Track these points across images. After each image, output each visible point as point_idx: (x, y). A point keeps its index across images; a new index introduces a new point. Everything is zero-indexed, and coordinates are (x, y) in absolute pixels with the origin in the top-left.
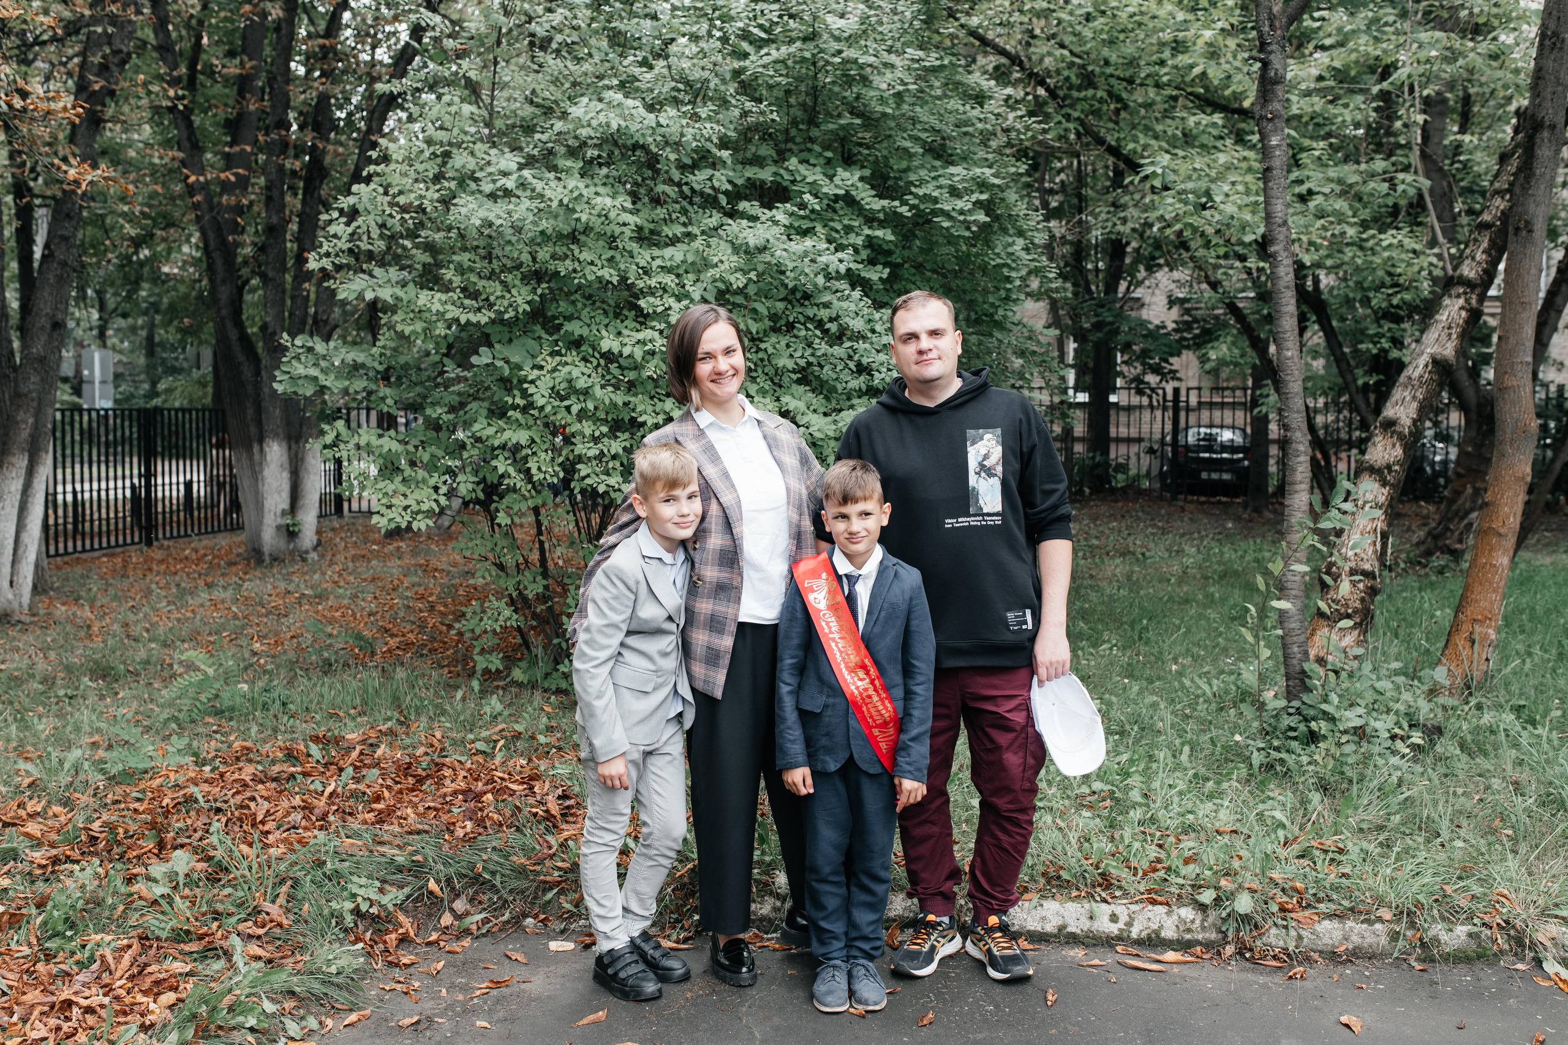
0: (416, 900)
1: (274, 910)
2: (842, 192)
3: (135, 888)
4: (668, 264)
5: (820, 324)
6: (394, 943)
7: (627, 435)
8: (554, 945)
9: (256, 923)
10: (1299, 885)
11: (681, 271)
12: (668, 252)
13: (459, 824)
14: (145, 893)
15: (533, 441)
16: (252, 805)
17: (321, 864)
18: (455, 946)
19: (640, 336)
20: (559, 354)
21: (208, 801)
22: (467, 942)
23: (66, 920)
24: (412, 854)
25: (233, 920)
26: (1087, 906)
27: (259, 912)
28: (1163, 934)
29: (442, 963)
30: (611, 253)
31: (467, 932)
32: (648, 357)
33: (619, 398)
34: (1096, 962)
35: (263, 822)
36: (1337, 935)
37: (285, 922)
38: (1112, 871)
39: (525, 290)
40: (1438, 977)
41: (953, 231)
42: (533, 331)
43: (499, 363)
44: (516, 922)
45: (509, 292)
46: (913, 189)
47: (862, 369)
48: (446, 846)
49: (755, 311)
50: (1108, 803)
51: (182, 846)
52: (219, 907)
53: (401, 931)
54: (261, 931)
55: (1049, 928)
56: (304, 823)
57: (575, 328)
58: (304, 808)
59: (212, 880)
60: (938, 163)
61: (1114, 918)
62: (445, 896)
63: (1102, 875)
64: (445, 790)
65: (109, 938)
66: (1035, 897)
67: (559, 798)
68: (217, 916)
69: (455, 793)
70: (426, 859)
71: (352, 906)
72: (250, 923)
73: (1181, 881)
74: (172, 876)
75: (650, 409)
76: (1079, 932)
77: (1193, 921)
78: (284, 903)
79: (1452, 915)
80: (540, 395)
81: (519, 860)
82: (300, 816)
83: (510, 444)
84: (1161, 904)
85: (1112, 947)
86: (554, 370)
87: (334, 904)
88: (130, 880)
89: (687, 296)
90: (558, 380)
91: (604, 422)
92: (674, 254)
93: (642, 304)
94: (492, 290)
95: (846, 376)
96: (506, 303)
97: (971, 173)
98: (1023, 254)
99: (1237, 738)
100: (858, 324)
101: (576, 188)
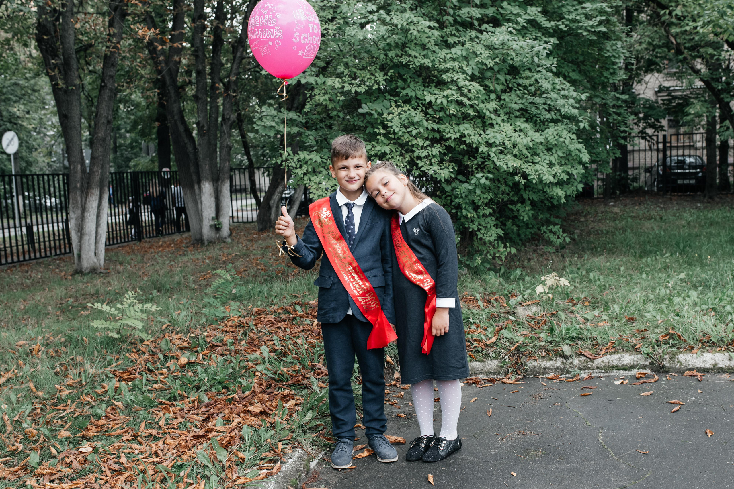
2: (532, 18)
4: (454, 56)
5: (525, 87)
7: (439, 145)
11: (460, 60)
12: (453, 50)
15: (392, 151)
19: (445, 93)
20: (400, 106)
30: (425, 52)
32: (449, 104)
33: (436, 127)
39: (382, 74)
41: (588, 37)
43: (373, 112)
45: (374, 75)
46: (566, 16)
47: (552, 108)
49: (497, 79)
50: (714, 314)
57: (409, 92)
60: (577, 3)
62: (395, 364)
72: (312, 373)
75: (452, 131)
80: (395, 127)
83: (379, 153)
86: (399, 114)
89: (464, 72)
90: (403, 119)
91: (427, 139)
92: (457, 51)
93: (444, 77)
94: (364, 75)
95: (544, 113)
96: (373, 81)
97: (595, 6)
98: (621, 49)
100: (547, 86)
101: (410, 18)
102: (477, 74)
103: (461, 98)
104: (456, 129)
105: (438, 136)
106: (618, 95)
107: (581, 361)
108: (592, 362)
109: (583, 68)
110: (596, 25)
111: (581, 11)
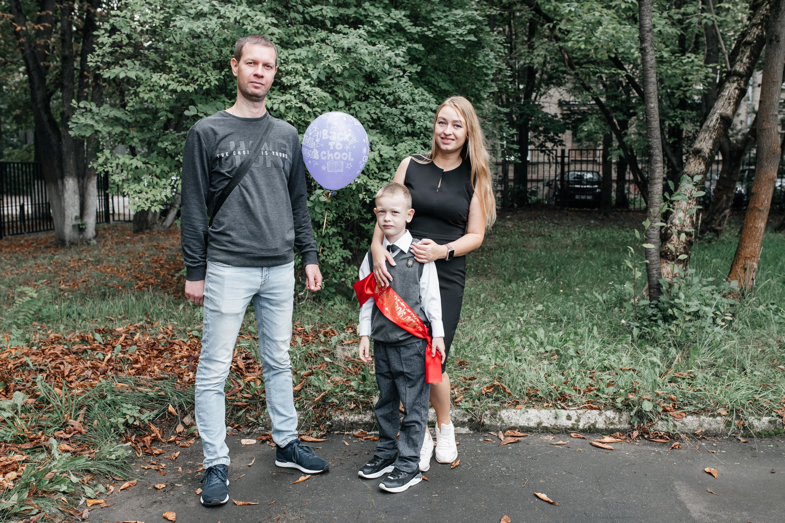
0: (161, 418)
1: (76, 424)
2: (395, 22)
4: (298, 58)
5: (383, 96)
6: (149, 442)
8: (244, 442)
9: (65, 431)
10: (673, 396)
11: (305, 63)
12: (297, 51)
13: (186, 374)
16: (62, 367)
17: (104, 397)
18: (186, 443)
19: (284, 98)
21: (35, 365)
22: (192, 441)
24: (158, 391)
25: (51, 430)
26: (553, 411)
27: (67, 425)
28: (597, 426)
29: (178, 453)
31: (192, 435)
32: (288, 110)
34: (561, 442)
35: (68, 376)
36: (696, 424)
37: (83, 430)
38: (567, 392)
39: (215, 72)
40: (755, 446)
41: (457, 46)
42: (221, 98)
45: (206, 74)
46: (434, 23)
47: (408, 121)
48: (179, 387)
49: (348, 86)
50: (556, 357)
51: (20, 390)
52: (43, 423)
53: (153, 435)
54: (69, 436)
55: (532, 424)
56: (93, 376)
58: (92, 368)
59: (38, 408)
60: (447, 9)
61: (569, 418)
62: (179, 415)
63: (560, 394)
64: (176, 356)
66: (524, 407)
67: (244, 359)
68: (42, 427)
69: (182, 358)
70: (167, 394)
71: (124, 420)
72: (62, 432)
73: (605, 396)
74: (14, 408)
76: (549, 426)
77: (614, 418)
78: (82, 420)
79: (760, 411)
82: (90, 373)
84: (595, 409)
85: (568, 434)
87: (112, 420)
89: (309, 76)
92: (302, 52)
93: (284, 79)
94: (195, 72)
95: (399, 124)
96: (204, 80)
97: (466, 14)
98: (494, 61)
99: (623, 321)
100: (405, 96)
101: (244, 11)
102: (323, 79)
103: (300, 105)
106: (499, 108)
109: (455, 78)
110: (466, 34)
111: (450, 18)
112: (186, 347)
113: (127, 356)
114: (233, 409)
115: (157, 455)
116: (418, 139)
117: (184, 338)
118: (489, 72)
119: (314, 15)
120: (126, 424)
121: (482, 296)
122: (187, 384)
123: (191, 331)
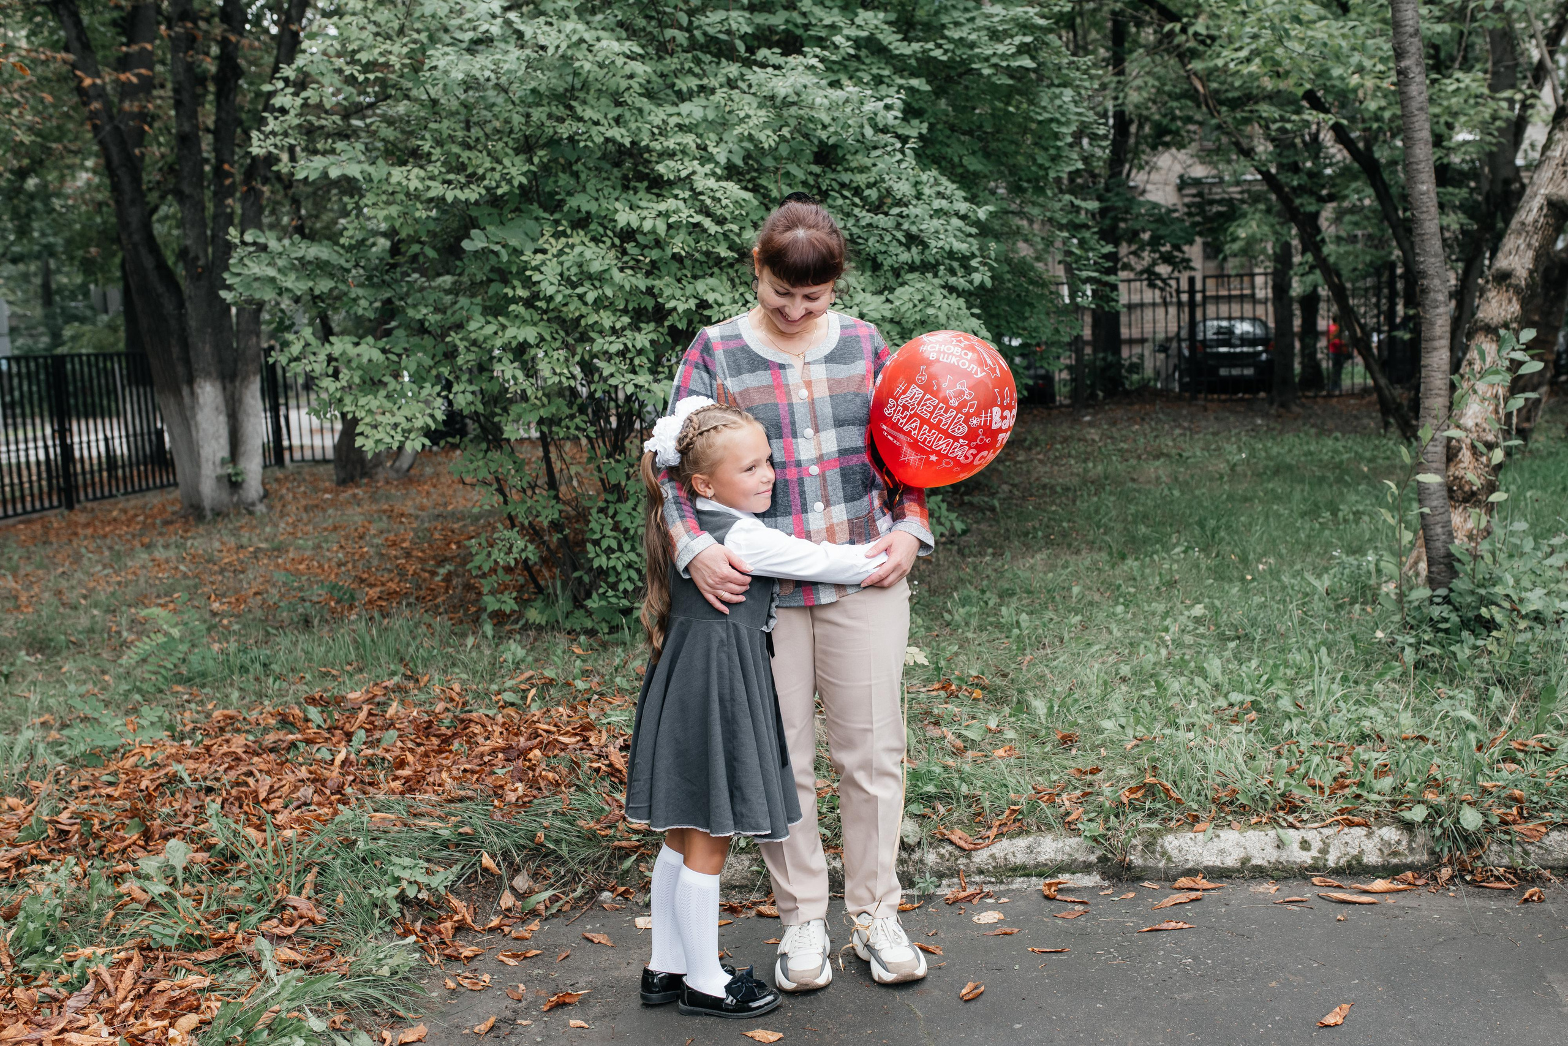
0: (469, 880)
1: (301, 903)
2: (866, 35)
3: (124, 888)
4: (687, 121)
5: (857, 192)
6: (451, 933)
7: (652, 325)
8: (642, 923)
9: (281, 921)
10: (1515, 792)
11: (701, 131)
12: (684, 108)
13: (509, 786)
14: (137, 893)
15: (542, 339)
16: (251, 781)
17: (351, 844)
18: (521, 931)
19: (663, 207)
20: (564, 234)
21: (196, 780)
22: (535, 925)
23: (45, 933)
24: (457, 826)
25: (253, 919)
26: (1272, 833)
27: (284, 908)
28: (1365, 860)
30: (618, 111)
31: (534, 913)
32: (672, 232)
33: (642, 283)
34: (1294, 897)
35: (267, 801)
37: (318, 917)
38: (1293, 790)
39: (519, 159)
41: (994, 79)
42: (531, 210)
43: (495, 248)
44: (591, 895)
45: (501, 163)
46: (947, 32)
47: (913, 240)
48: (498, 815)
49: (788, 174)
50: (1253, 715)
52: (233, 904)
53: (456, 918)
54: (290, 931)
55: (1231, 862)
56: (316, 798)
57: (582, 202)
58: (313, 781)
59: (217, 872)
60: (971, 4)
61: (1305, 845)
62: (503, 872)
63: (1283, 796)
64: (480, 748)
65: (100, 951)
66: (1209, 828)
67: (621, 749)
68: (233, 915)
69: (493, 751)
70: (475, 831)
71: (397, 891)
72: (275, 922)
74: (168, 871)
75: (678, 293)
76: (1265, 864)
77: (1398, 843)
78: (313, 894)
80: (549, 284)
81: (587, 823)
82: (310, 791)
83: (514, 344)
84: (1358, 825)
85: (1307, 879)
86: (561, 252)
87: (374, 892)
88: (117, 878)
89: (711, 159)
90: (566, 265)
91: (625, 311)
92: (692, 110)
93: (661, 168)
94: (479, 162)
95: (894, 248)
96: (497, 176)
97: (1011, 13)
98: (1072, 106)
99: (1379, 634)
100: (903, 188)
101: (574, 31)
102: (739, 162)
103: (698, 218)
104: (689, 290)
105: (649, 303)
106: (1077, 202)
107: (942, 856)
108: (969, 857)
109: (993, 146)
110: (1013, 55)
111: (980, 22)
112: (498, 729)
113: (379, 752)
114: (612, 855)
115: (469, 959)
116: (936, 276)
117: (488, 707)
118: (1064, 130)
119: (711, 31)
120: (402, 898)
121: (1076, 590)
122: (514, 809)
123: (499, 693)
